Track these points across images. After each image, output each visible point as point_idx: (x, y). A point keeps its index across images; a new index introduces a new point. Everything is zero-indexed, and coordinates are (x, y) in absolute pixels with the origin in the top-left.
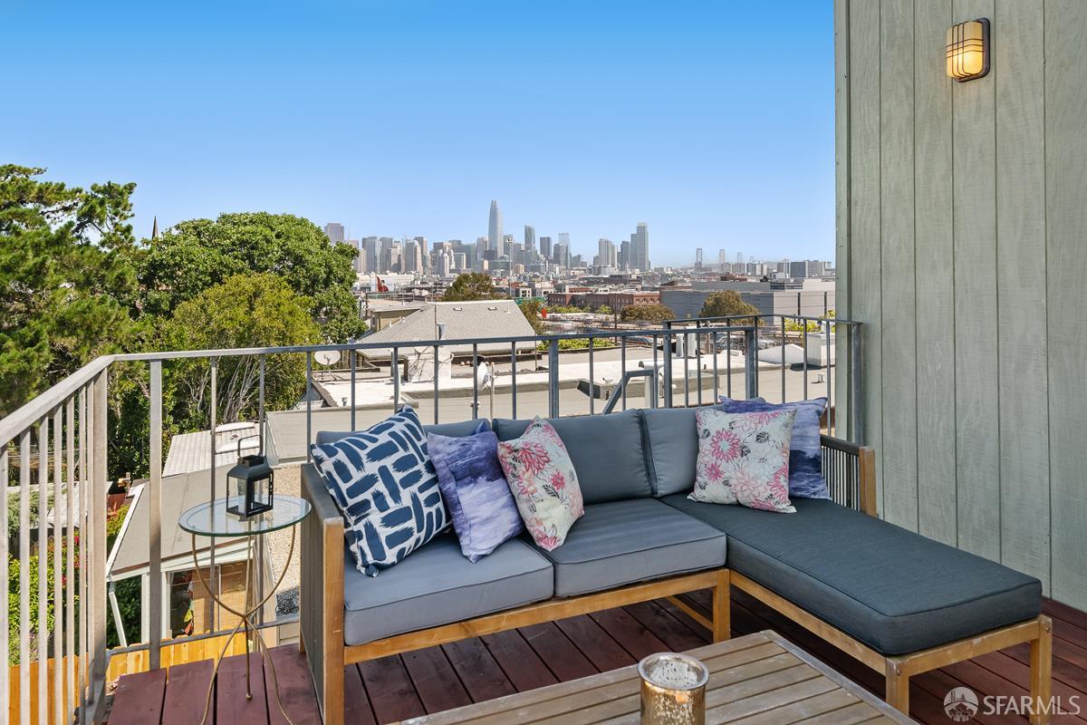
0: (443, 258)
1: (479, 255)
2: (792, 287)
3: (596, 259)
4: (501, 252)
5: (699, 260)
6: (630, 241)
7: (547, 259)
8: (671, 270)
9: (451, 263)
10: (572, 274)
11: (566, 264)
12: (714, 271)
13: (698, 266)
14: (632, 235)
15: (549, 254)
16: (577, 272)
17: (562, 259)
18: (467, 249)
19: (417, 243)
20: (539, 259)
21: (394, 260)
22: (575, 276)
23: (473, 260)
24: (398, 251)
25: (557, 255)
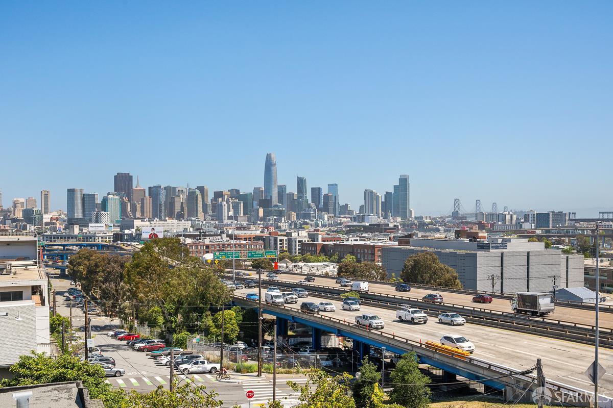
0: (222, 205)
1: (255, 203)
2: (497, 248)
3: (361, 207)
4: (275, 201)
5: (457, 209)
6: (393, 192)
7: (317, 207)
8: (430, 219)
9: (229, 211)
10: (339, 222)
11: (335, 212)
12: (469, 220)
13: (455, 215)
14: (395, 187)
15: (319, 203)
16: (344, 220)
17: (331, 208)
18: (244, 198)
19: (198, 192)
20: (309, 206)
21: (177, 208)
22: (341, 224)
23: (249, 207)
24: (181, 198)
25: (326, 204)
